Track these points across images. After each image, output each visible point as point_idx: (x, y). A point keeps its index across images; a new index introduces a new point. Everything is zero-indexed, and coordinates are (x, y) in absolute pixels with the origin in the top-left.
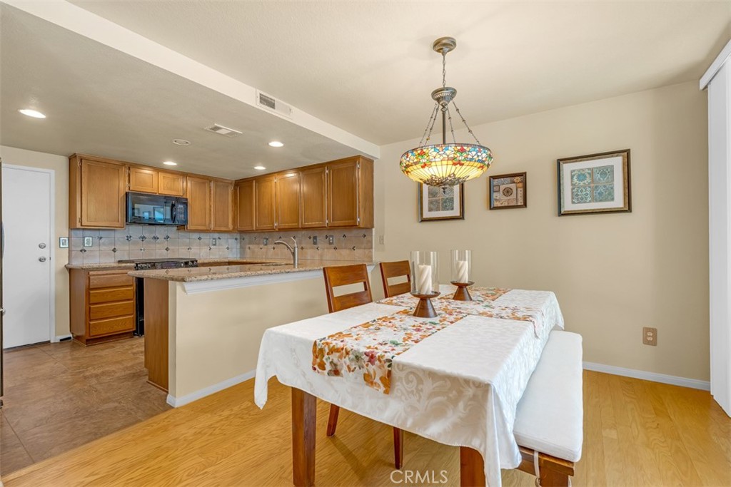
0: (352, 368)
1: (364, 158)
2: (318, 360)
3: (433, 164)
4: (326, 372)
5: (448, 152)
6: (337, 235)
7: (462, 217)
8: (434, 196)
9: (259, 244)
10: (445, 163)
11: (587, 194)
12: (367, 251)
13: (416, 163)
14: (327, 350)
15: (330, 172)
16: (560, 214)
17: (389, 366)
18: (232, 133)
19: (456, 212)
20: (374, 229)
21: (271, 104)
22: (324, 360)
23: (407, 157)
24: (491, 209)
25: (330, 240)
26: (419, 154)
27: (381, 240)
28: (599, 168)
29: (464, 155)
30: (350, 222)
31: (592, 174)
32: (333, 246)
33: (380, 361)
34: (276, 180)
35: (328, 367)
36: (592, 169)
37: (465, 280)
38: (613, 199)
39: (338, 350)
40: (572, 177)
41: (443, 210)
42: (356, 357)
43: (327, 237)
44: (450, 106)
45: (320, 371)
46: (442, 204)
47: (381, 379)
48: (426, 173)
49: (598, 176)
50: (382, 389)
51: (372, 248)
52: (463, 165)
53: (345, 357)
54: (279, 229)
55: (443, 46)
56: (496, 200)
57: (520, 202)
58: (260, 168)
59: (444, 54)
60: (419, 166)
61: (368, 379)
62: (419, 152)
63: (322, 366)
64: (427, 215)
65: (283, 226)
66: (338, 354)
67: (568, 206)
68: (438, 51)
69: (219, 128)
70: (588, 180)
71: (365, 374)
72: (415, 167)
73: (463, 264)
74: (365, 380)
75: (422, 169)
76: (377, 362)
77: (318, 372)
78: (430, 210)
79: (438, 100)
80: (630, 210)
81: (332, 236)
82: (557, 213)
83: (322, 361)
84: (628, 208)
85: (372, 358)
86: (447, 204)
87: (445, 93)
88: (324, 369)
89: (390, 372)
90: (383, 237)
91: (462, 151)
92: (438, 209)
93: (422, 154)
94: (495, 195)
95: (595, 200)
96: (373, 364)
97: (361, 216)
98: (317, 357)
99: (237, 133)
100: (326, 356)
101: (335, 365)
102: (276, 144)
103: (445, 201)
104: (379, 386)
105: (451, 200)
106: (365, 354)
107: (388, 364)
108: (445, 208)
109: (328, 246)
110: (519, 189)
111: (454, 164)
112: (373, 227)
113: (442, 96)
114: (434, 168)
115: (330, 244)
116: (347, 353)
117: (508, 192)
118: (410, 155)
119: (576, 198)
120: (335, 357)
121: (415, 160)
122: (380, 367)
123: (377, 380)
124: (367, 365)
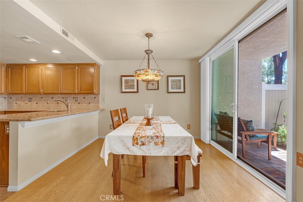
0: (151, 141)
1: (97, 65)
2: (136, 142)
3: (150, 75)
4: (139, 145)
5: (155, 72)
6: (80, 97)
7: (137, 92)
8: (127, 83)
9: (24, 101)
10: (153, 75)
11: (175, 87)
12: (96, 104)
13: (143, 74)
14: (139, 137)
15: (79, 68)
16: (168, 93)
17: (164, 138)
18: (34, 42)
19: (135, 90)
20: (100, 95)
21: (66, 35)
22: (138, 141)
23: (140, 71)
24: (147, 90)
25: (76, 99)
26: (145, 71)
27: (104, 100)
28: (178, 80)
29: (159, 74)
30: (91, 92)
31: (176, 81)
32: (78, 102)
33: (160, 137)
34: (41, 67)
35: (140, 143)
36: (176, 80)
37: (150, 117)
38: (181, 89)
39: (144, 137)
40: (171, 81)
41: (130, 89)
42: (152, 138)
43: (74, 98)
44: (150, 56)
45: (136, 145)
46: (130, 87)
47: (161, 143)
48: (145, 78)
49: (177, 82)
50: (161, 145)
51: (99, 103)
52: (158, 76)
53: (147, 139)
54: (44, 93)
55: (149, 35)
56: (149, 87)
57: (157, 88)
58: (33, 60)
59: (149, 38)
60: (144, 75)
61: (156, 144)
62: (146, 70)
63: (137, 144)
64: (124, 90)
65: (46, 92)
66: (144, 138)
67: (170, 90)
68: (147, 37)
69: (26, 38)
70: (175, 83)
71: (155, 143)
72: (142, 75)
73: (149, 110)
74: (155, 144)
75: (145, 77)
76: (159, 138)
77: (136, 146)
78: (125, 89)
79: (147, 53)
80: (185, 92)
81: (77, 98)
82: (167, 92)
83: (137, 141)
84: (184, 92)
85: (157, 137)
86: (132, 87)
87: (149, 52)
88: (138, 144)
89: (164, 140)
90: (104, 98)
91: (159, 72)
92: (128, 88)
93: (147, 71)
94: (148, 85)
95: (176, 89)
96: (158, 139)
97: (96, 90)
98: (135, 141)
99: (36, 43)
100: (139, 140)
101: (143, 142)
102: (56, 52)
103: (131, 86)
104: (160, 145)
105: (134, 85)
106: (155, 136)
107: (163, 137)
108: (131, 88)
109: (75, 102)
110: (156, 84)
111: (156, 76)
112: (99, 94)
113: (148, 52)
114: (149, 77)
115: (76, 101)
116: (148, 137)
117: (153, 84)
118: (142, 71)
119: (172, 88)
120: (143, 139)
121: (144, 73)
122: (160, 139)
123: (160, 143)
124: (156, 139)
